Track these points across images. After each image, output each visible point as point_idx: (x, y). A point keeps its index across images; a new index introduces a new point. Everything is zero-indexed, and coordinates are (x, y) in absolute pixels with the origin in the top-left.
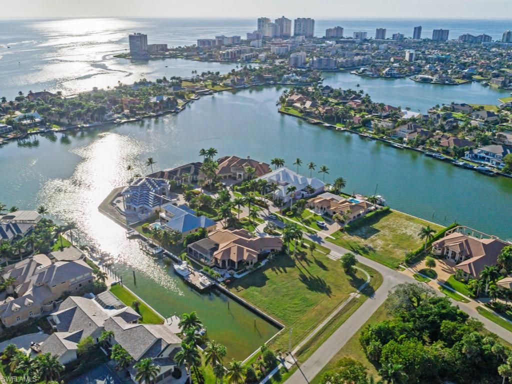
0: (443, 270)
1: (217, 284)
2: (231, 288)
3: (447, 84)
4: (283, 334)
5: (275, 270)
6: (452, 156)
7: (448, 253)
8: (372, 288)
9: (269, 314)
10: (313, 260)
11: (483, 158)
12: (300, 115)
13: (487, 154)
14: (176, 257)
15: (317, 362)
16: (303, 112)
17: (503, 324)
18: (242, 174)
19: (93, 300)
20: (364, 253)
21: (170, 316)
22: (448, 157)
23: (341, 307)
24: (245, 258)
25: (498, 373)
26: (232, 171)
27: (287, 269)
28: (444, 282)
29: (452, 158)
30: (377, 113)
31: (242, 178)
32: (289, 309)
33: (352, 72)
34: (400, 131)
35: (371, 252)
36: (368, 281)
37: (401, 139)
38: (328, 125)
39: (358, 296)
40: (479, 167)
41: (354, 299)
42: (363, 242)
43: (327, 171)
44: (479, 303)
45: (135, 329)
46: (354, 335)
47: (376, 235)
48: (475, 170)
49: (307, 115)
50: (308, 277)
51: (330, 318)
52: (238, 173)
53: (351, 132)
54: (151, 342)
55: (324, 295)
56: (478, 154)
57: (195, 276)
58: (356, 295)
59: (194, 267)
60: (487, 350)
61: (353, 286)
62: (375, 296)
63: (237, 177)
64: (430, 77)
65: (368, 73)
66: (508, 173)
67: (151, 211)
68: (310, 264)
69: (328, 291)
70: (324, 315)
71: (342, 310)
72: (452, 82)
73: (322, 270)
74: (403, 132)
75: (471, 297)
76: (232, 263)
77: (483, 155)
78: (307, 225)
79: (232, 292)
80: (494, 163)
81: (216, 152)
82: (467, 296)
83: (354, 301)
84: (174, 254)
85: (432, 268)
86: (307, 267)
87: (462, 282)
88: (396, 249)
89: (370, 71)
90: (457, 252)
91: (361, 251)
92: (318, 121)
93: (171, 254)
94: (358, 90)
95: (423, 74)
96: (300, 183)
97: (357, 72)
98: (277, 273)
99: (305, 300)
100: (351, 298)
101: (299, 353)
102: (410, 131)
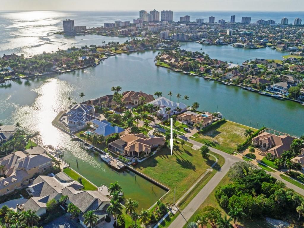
0: (259, 154)
1: (128, 166)
2: (136, 168)
3: (252, 48)
4: (169, 194)
5: (161, 157)
6: (258, 89)
7: (261, 144)
8: (219, 166)
9: (160, 183)
10: (183, 150)
11: (276, 90)
12: (168, 67)
13: (279, 87)
14: (101, 151)
15: (191, 210)
16: (170, 65)
17: (295, 184)
18: (137, 101)
19: (54, 177)
20: (213, 146)
21: (101, 186)
22: (256, 90)
23: (202, 177)
24: (144, 150)
25: (297, 211)
26: (131, 100)
27: (169, 156)
28: (260, 161)
29: (258, 90)
30: (214, 65)
31: (138, 103)
32: (172, 179)
33: (197, 42)
34: (228, 75)
35: (217, 145)
36: (217, 162)
37: (229, 80)
38: (185, 72)
39: (212, 170)
40: (275, 95)
41: (209, 172)
42: (211, 139)
43: (188, 99)
44: (281, 172)
45: (81, 194)
46: (211, 193)
47: (219, 135)
48: (272, 97)
49: (173, 67)
50: (181, 160)
51: (196, 183)
52: (135, 101)
53: (199, 76)
54: (92, 201)
55: (192, 171)
56: (274, 88)
57: (114, 161)
58: (210, 170)
59: (113, 156)
60: (289, 198)
61: (208, 165)
62: (221, 170)
63: (135, 103)
64: (242, 44)
65: (206, 42)
66: (291, 98)
67: (84, 124)
68: (182, 152)
69: (194, 168)
70: (192, 183)
71: (203, 179)
72: (255, 47)
73: (189, 156)
74: (229, 75)
75: (276, 169)
76: (136, 153)
77: (276, 88)
78: (178, 130)
79: (137, 170)
80: (283, 92)
81: (121, 89)
82: (274, 169)
83: (209, 173)
84: (100, 149)
85: (253, 153)
87: (270, 160)
88: (231, 143)
89: (207, 41)
90: (267, 144)
91: (211, 145)
92: (180, 70)
93: (99, 149)
94: (201, 52)
95: (238, 43)
96: (173, 106)
97: (200, 41)
98: (162, 158)
99: (180, 174)
100: (207, 172)
101: (180, 205)
102: (234, 75)
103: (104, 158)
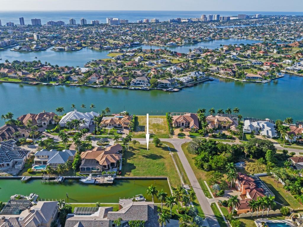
1: (116, 177)
2: (124, 175)
3: (74, 51)
4: (170, 179)
5: (130, 159)
6: (126, 86)
7: (180, 124)
8: (172, 148)
11: (139, 84)
12: (20, 81)
13: (140, 81)
14: (74, 177)
15: (194, 181)
16: (22, 79)
18: (46, 122)
19: (75, 216)
22: (124, 87)
23: (174, 160)
24: (118, 159)
26: (38, 122)
27: (134, 156)
28: (190, 135)
29: (126, 87)
30: (65, 72)
31: (46, 124)
32: (158, 170)
33: (12, 50)
34: (91, 79)
36: (168, 147)
37: (95, 83)
38: (46, 84)
39: (173, 153)
40: (142, 88)
41: (173, 155)
42: (145, 133)
44: (207, 137)
45: (130, 209)
47: (145, 128)
48: (141, 90)
49: (25, 80)
50: (146, 155)
51: (176, 165)
52: (43, 123)
53: (62, 85)
55: (162, 159)
56: (136, 82)
57: (99, 179)
58: (171, 153)
61: (166, 151)
62: (178, 150)
63: (43, 125)
64: (63, 48)
65: (24, 49)
66: (153, 88)
68: (139, 150)
69: (162, 157)
72: (75, 49)
74: (93, 79)
76: (112, 164)
77: (138, 82)
78: (113, 135)
79: (126, 176)
80: (145, 85)
82: (202, 137)
84: (71, 176)
85: (182, 132)
86: (140, 152)
87: (195, 133)
88: (160, 131)
89: (24, 48)
90: (184, 123)
92: (37, 83)
93: (70, 177)
95: (58, 47)
96: (89, 116)
97: (15, 49)
98: (132, 160)
99: (158, 164)
101: (185, 182)
102: (97, 78)
103: (88, 180)
